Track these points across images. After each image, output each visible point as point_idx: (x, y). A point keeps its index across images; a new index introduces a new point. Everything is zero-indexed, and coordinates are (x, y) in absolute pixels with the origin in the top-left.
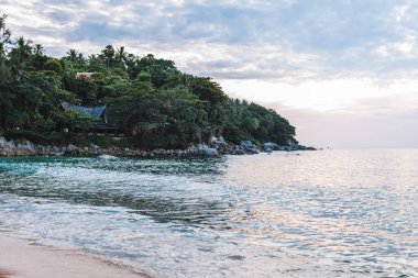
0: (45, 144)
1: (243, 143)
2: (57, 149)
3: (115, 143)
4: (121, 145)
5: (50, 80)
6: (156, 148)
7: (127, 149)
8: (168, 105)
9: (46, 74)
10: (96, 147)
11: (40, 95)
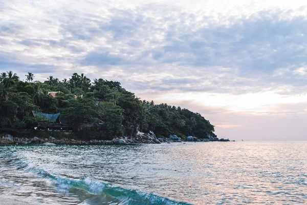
0: (20, 137)
1: (171, 136)
2: (27, 139)
3: (66, 136)
4: (69, 137)
5: (23, 98)
6: (92, 139)
7: (73, 140)
8: (100, 112)
9: (21, 94)
10: (53, 138)
11: (16, 107)
